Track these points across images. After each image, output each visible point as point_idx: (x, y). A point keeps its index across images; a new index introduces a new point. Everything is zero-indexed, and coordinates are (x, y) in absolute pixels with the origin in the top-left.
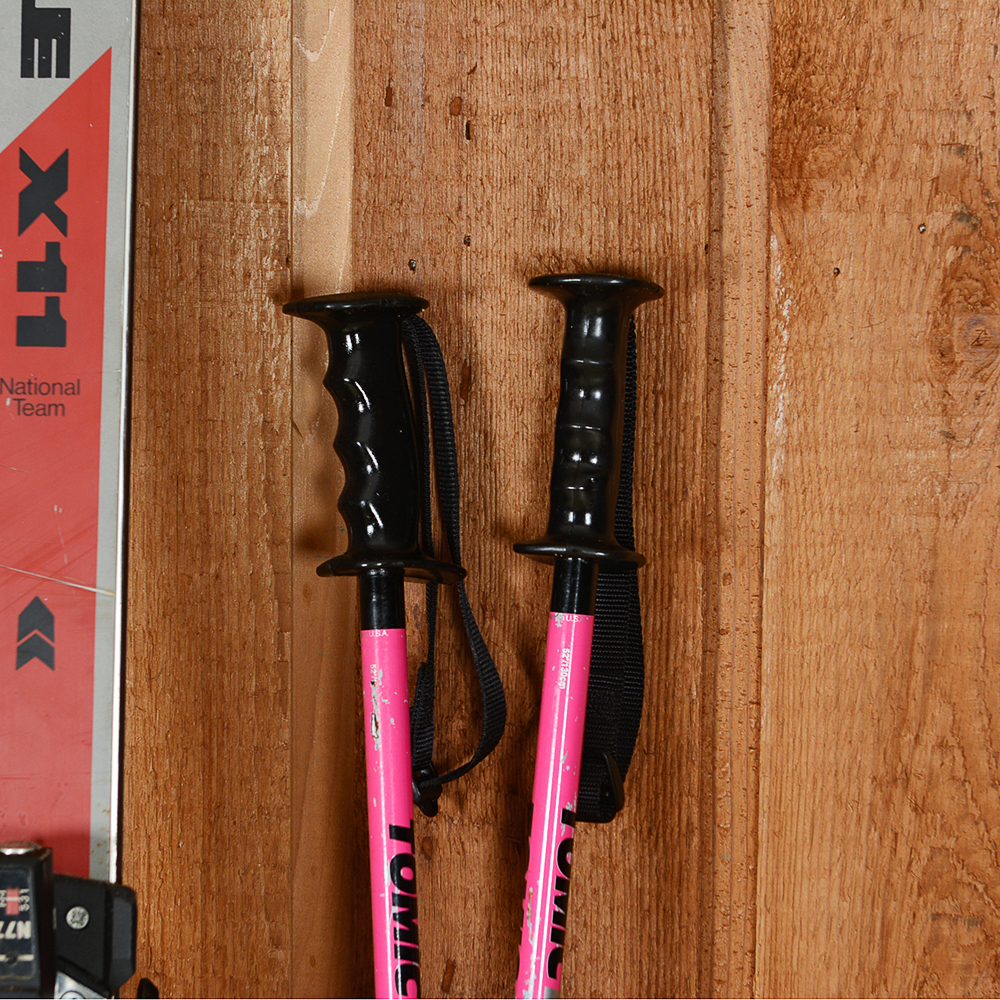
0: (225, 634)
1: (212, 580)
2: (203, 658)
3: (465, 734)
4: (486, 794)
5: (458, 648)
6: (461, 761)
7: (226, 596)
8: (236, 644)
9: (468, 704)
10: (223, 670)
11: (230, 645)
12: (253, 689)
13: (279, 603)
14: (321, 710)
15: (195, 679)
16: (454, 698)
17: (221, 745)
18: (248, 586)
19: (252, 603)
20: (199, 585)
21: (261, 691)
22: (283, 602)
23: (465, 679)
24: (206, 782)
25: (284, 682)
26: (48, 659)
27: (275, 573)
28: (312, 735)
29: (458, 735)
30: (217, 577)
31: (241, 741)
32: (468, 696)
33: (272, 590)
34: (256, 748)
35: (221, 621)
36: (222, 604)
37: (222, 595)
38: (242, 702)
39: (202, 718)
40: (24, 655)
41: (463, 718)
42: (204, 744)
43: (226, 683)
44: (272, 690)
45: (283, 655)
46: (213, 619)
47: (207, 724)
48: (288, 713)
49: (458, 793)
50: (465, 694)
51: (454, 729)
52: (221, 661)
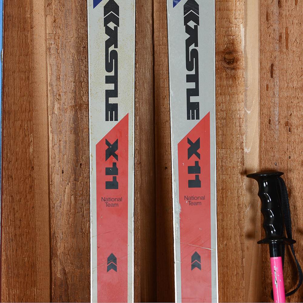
0: (228, 260)
1: (225, 246)
2: (222, 266)
3: (290, 283)
4: (295, 298)
5: (288, 261)
6: (289, 290)
7: (228, 250)
8: (231, 262)
9: (291, 275)
10: (228, 269)
11: (229, 262)
12: (235, 273)
13: (242, 251)
14: (251, 279)
15: (221, 271)
16: (287, 274)
17: (227, 288)
18: (234, 247)
19: (235, 251)
20: (221, 247)
21: (237, 274)
22: (243, 251)
23: (290, 269)
24: (223, 298)
25: (243, 271)
26: (199, 267)
27: (241, 243)
28: (249, 285)
29: (288, 284)
30: (226, 245)
31: (232, 287)
32: (291, 273)
33: (240, 248)
34: (236, 289)
35: (227, 256)
36: (227, 252)
37: (227, 250)
38: (232, 277)
39: (222, 281)
40: (193, 266)
41: (289, 279)
42: (223, 288)
43: (228, 272)
44: (240, 274)
45: (243, 264)
46: (225, 256)
47: (224, 283)
48: (244, 279)
49: (288, 298)
50: (290, 273)
51: (287, 282)
52: (227, 266)
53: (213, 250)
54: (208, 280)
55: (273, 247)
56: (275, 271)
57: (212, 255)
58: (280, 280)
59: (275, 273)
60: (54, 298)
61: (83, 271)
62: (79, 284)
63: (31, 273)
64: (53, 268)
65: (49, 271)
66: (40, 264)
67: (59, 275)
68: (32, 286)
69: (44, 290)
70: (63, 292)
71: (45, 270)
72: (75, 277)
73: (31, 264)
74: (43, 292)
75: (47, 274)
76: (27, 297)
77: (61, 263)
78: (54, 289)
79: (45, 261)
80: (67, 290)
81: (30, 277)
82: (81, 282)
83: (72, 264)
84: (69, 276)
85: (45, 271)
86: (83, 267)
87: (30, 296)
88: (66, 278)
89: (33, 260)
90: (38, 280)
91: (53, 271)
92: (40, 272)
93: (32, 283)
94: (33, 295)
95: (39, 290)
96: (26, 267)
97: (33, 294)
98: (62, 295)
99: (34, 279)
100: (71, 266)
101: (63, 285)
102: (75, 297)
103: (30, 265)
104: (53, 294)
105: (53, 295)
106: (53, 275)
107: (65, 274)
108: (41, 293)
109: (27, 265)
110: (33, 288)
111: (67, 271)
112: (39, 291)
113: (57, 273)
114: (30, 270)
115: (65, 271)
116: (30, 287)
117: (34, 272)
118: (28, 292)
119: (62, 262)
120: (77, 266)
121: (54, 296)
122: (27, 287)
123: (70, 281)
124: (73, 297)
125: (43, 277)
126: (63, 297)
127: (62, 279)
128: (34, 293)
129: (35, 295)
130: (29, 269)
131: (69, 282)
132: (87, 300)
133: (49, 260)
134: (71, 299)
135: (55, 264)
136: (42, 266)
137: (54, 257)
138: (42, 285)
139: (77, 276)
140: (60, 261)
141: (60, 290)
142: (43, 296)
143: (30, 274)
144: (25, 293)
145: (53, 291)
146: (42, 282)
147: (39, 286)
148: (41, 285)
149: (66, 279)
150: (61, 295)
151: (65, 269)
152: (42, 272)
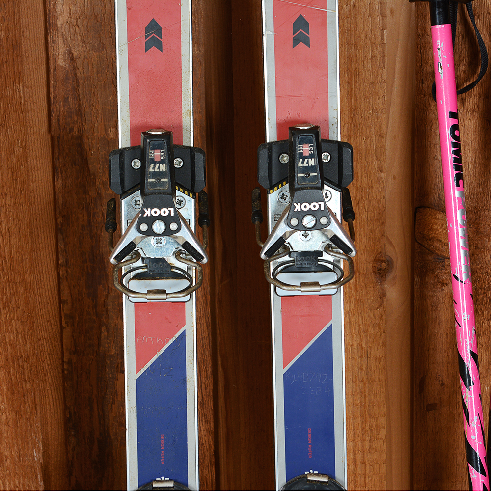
0: (358, 32)
1: (352, 8)
2: (348, 44)
3: (465, 72)
4: (474, 98)
5: (462, 33)
6: (463, 84)
7: (358, 15)
8: (363, 36)
9: (467, 59)
10: (357, 49)
11: (360, 37)
12: (370, 56)
13: (382, 17)
14: (398, 66)
15: (344, 53)
16: (460, 56)
17: (356, 82)
18: (368, 10)
19: (370, 17)
20: (346, 10)
21: (374, 57)
22: (383, 16)
23: (465, 48)
24: (349, 100)
25: (384, 52)
26: (307, 43)
27: (381, 3)
28: (394, 76)
29: (462, 73)
30: (354, 6)
31: (364, 80)
32: (467, 55)
33: (379, 11)
34: (372, 83)
35: (356, 26)
36: (356, 18)
37: (356, 14)
38: (365, 62)
39: (347, 70)
40: (296, 41)
41: (464, 65)
42: (348, 82)
43: (358, 54)
44: (379, 56)
45: (384, 40)
46: (352, 26)
47: (349, 73)
48: (386, 67)
49: (462, 99)
50: (465, 54)
51: (460, 70)
52: (356, 44)
53: (330, 11)
54: (322, 65)
55: (435, 7)
56: (439, 49)
57: (329, 20)
58: (448, 65)
59: (440, 52)
60: (54, 102)
61: (104, 54)
62: (96, 78)
63: (13, 59)
64: (50, 49)
65: (43, 55)
66: (27, 42)
67: (61, 62)
68: (14, 81)
69: (36, 89)
70: (69, 91)
71: (37, 54)
72: (90, 65)
73: (12, 43)
74: (34, 91)
75: (40, 60)
76: (7, 100)
77: (64, 41)
78: (53, 86)
79: (36, 38)
80: (76, 89)
81: (11, 66)
82: (100, 74)
83: (84, 42)
84: (79, 63)
85: (37, 56)
86: (103, 47)
87: (12, 98)
88: (74, 66)
89: (15, 35)
90: (26, 71)
91: (50, 55)
92: (29, 57)
93: (15, 75)
94: (17, 97)
95: (28, 88)
96: (3, 48)
97: (17, 95)
98: (68, 97)
99: (18, 68)
100: (83, 46)
101: (68, 79)
102: (90, 100)
103: (10, 45)
104: (53, 94)
105: (52, 96)
106: (51, 62)
107: (72, 59)
108: (31, 94)
109: (5, 45)
110: (17, 85)
111: (75, 54)
112: (28, 91)
113: (59, 59)
114: (10, 52)
115: (73, 55)
116: (12, 83)
117: (17, 56)
118: (9, 93)
119: (67, 39)
120: (94, 46)
121: (54, 98)
122: (6, 84)
123: (82, 73)
124: (87, 100)
125: (34, 67)
126: (69, 100)
127: (67, 68)
128: (20, 94)
129: (20, 97)
130: (8, 51)
131: (80, 73)
132: (111, 105)
133: (42, 36)
134: (83, 104)
135: (53, 43)
136: (32, 46)
137: (53, 31)
138: (33, 80)
139: (94, 63)
140: (63, 38)
141: (64, 87)
142: (34, 98)
143: (11, 59)
144: (2, 94)
145: (52, 90)
146: (32, 75)
147: (27, 82)
148: (31, 79)
149: (75, 68)
150: (66, 96)
151: (73, 52)
152: (32, 57)
